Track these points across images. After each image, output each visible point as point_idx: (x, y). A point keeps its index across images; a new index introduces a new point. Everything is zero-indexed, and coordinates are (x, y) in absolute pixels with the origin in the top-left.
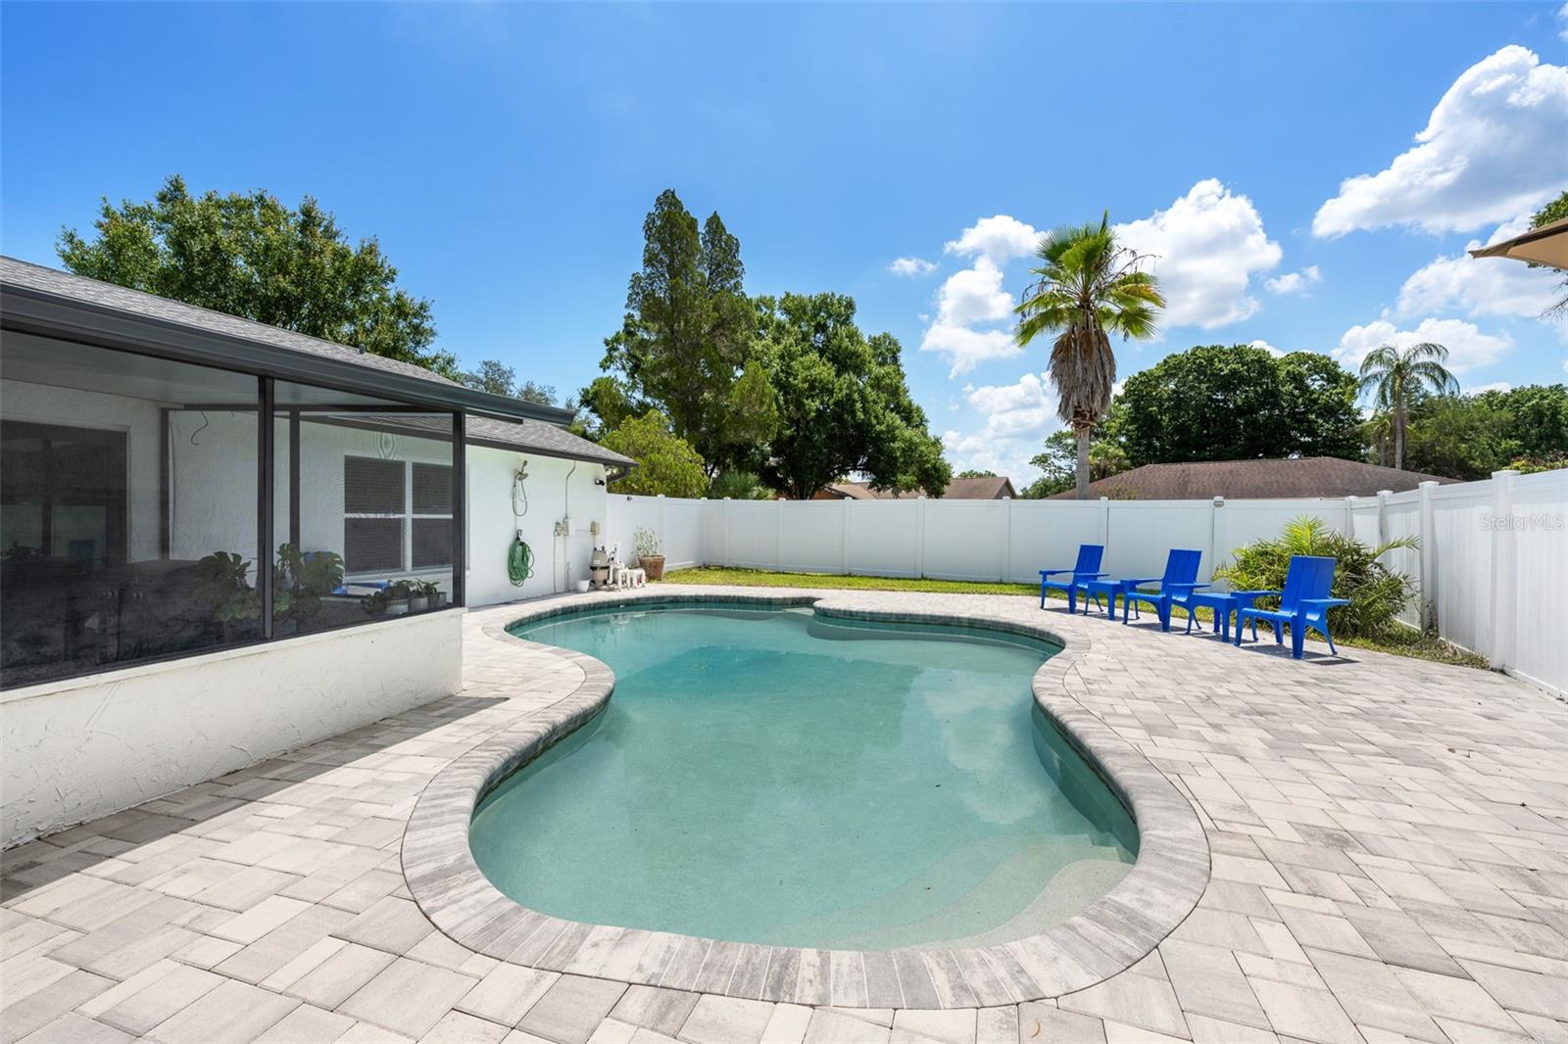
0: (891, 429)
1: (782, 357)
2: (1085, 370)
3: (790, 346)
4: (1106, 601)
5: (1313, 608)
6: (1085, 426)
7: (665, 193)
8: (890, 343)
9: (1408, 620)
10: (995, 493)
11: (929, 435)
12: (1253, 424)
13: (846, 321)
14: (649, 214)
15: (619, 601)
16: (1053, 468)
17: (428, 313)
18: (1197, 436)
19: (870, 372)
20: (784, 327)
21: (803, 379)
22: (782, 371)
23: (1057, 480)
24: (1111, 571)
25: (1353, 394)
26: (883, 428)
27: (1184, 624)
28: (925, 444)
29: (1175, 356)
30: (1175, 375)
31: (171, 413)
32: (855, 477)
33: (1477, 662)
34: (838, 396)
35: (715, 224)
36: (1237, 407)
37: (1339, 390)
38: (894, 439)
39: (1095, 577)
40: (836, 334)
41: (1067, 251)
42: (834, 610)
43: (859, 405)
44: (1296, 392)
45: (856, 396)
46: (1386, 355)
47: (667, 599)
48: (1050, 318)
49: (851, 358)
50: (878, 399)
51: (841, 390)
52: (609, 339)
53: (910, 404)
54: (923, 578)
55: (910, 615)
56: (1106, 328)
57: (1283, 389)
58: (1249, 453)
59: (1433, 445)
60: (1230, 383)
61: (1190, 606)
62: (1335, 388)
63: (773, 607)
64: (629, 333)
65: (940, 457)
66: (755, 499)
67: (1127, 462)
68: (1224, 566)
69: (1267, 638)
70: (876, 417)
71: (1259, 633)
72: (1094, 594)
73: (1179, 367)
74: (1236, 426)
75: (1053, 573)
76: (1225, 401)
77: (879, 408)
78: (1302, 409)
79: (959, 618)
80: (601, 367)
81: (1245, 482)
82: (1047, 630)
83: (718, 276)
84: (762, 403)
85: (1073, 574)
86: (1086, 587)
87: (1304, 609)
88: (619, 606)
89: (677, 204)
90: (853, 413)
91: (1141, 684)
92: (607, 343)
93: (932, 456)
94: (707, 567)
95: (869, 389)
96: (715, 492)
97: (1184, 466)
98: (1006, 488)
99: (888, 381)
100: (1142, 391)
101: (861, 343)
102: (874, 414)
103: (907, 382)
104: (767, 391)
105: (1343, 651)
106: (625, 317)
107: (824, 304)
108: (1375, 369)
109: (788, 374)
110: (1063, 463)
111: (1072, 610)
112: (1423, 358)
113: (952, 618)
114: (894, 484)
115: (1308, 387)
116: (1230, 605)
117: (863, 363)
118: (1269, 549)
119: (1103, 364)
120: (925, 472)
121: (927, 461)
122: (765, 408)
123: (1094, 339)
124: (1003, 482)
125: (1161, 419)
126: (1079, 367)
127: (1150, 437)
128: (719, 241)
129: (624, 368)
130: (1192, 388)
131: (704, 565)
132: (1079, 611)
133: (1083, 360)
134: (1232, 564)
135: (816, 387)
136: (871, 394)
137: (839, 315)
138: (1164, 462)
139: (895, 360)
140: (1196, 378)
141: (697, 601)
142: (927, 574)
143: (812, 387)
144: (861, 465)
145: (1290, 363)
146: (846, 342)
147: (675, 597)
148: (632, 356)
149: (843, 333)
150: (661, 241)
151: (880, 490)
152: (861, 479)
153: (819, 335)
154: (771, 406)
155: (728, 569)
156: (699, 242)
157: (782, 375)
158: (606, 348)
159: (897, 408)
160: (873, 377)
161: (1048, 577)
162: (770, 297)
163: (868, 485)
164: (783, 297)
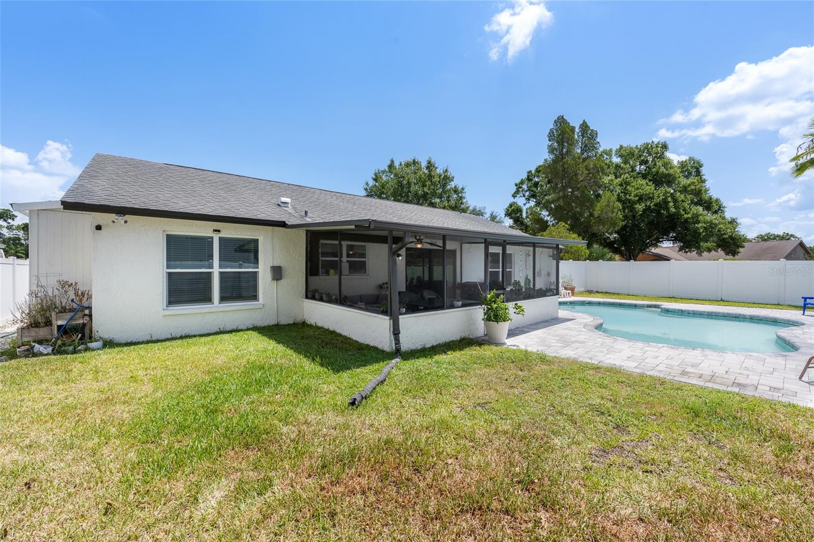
0: (696, 216)
1: (621, 185)
3: (626, 178)
7: (558, 118)
8: (694, 163)
10: (786, 254)
11: (727, 217)
13: (661, 156)
14: (551, 129)
15: (567, 302)
17: (464, 192)
19: (679, 183)
20: (620, 166)
21: (634, 195)
22: (622, 192)
26: (689, 216)
28: (723, 223)
32: (666, 244)
34: (656, 200)
35: (584, 127)
38: (698, 222)
40: (655, 164)
42: (672, 309)
43: (671, 204)
45: (669, 199)
49: (665, 178)
50: (685, 200)
51: (659, 197)
52: (518, 183)
53: (711, 198)
54: (722, 300)
64: (529, 179)
65: (736, 230)
70: (683, 210)
75: (812, 298)
77: (686, 205)
80: (513, 196)
83: (586, 151)
84: (613, 212)
89: (564, 121)
90: (667, 209)
92: (516, 185)
93: (729, 231)
95: (678, 194)
96: (591, 258)
99: (693, 187)
101: (672, 167)
102: (683, 208)
103: (708, 185)
104: (615, 206)
106: (528, 172)
107: (648, 148)
109: (625, 194)
114: (698, 248)
117: (675, 178)
120: (723, 240)
121: (724, 234)
122: (615, 214)
124: (797, 243)
128: (587, 134)
129: (524, 196)
131: (589, 290)
135: (642, 198)
136: (680, 196)
137: (657, 153)
139: (698, 173)
142: (725, 299)
144: (671, 237)
146: (663, 169)
148: (529, 190)
149: (659, 164)
150: (558, 142)
151: (687, 252)
152: (671, 245)
153: (642, 167)
154: (617, 213)
155: (601, 292)
156: (576, 136)
157: (622, 195)
158: (516, 187)
159: (700, 203)
160: (681, 186)
161: (807, 300)
162: (611, 149)
163: (678, 249)
164: (618, 148)
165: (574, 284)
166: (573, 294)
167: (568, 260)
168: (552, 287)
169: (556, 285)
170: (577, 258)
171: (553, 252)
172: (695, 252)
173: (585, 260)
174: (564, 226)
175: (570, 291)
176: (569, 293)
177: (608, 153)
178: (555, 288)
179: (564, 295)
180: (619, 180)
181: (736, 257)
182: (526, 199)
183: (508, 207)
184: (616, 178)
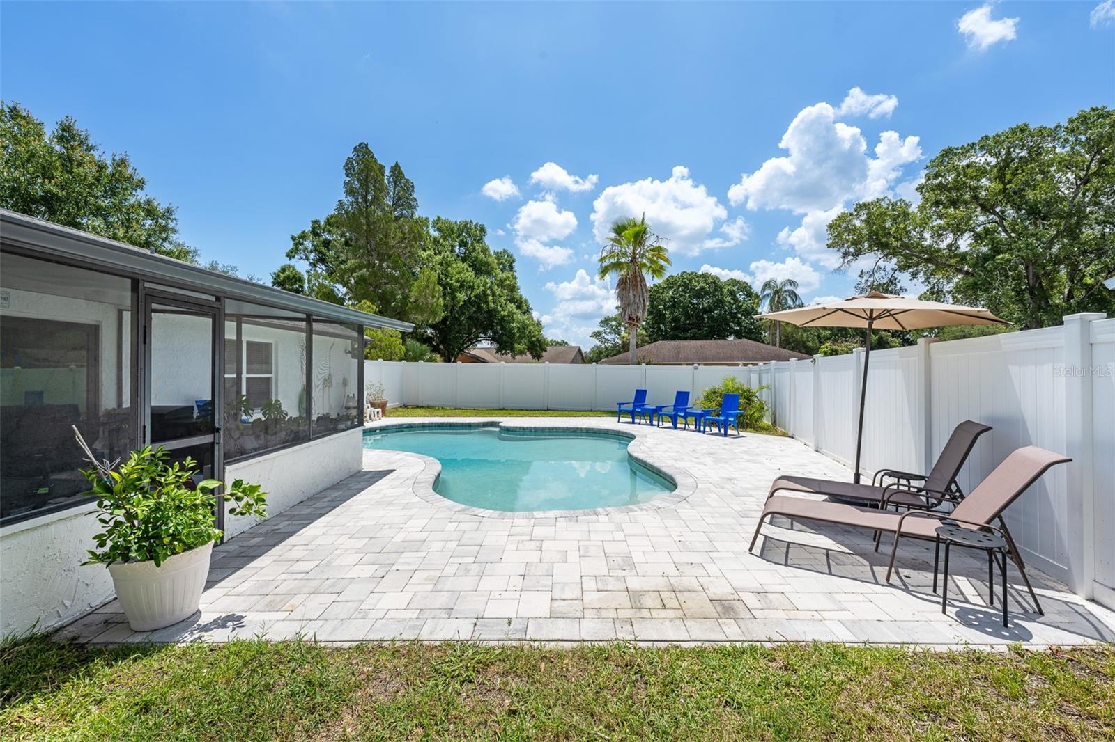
0: (511, 314)
1: (441, 264)
2: (634, 295)
3: (447, 257)
4: (648, 418)
5: (731, 415)
6: (634, 325)
7: (360, 145)
8: (508, 256)
9: (766, 421)
10: (571, 359)
11: (534, 318)
12: (711, 318)
13: (480, 241)
14: (349, 158)
15: (376, 428)
16: (604, 340)
17: (172, 217)
18: (684, 324)
19: (496, 275)
20: (439, 242)
21: (455, 279)
22: (442, 274)
23: (606, 347)
24: (650, 403)
25: (758, 305)
26: (506, 313)
27: (683, 426)
28: (533, 325)
29: (672, 276)
30: (671, 288)
31: (124, 312)
32: (484, 344)
33: (785, 435)
34: (478, 291)
35: (396, 170)
36: (703, 308)
37: (752, 301)
38: (513, 321)
39: (643, 405)
40: (474, 249)
41: (626, 232)
42: (513, 427)
43: (490, 298)
44: (732, 301)
45: (489, 292)
46: (772, 284)
47: (405, 426)
48: (617, 266)
49: (484, 266)
50: (502, 294)
51: (479, 287)
52: (296, 236)
53: (521, 298)
54: (548, 410)
55: (556, 428)
56: (644, 271)
57: (726, 299)
58: (708, 336)
59: (792, 334)
60: (700, 294)
61: (685, 417)
62: (750, 300)
63: (472, 428)
64: (315, 233)
65: (541, 333)
66: (427, 361)
67: (647, 338)
68: (698, 399)
69: (715, 430)
70: (501, 306)
71: (712, 428)
72: (643, 414)
73: (674, 283)
74: (703, 319)
75: (623, 404)
76: (698, 304)
77: (502, 300)
78: (735, 311)
79: (581, 428)
80: (287, 256)
81: (708, 352)
82: (625, 431)
83: (399, 206)
84: (433, 297)
85: (632, 404)
86: (640, 410)
87: (728, 416)
88: (375, 431)
89: (369, 153)
90: (487, 302)
91: (670, 448)
92: (293, 238)
93: (537, 333)
94: (406, 407)
95: (496, 287)
96: (406, 358)
97: (677, 342)
98: (578, 354)
99: (508, 282)
100: (654, 295)
101: (490, 255)
102: (499, 304)
103: (519, 283)
104: (436, 289)
105: (742, 433)
106: (312, 222)
107: (465, 228)
108: (768, 291)
109: (447, 276)
110: (609, 337)
111: (633, 422)
112: (788, 287)
113: (578, 428)
114: (512, 350)
115: (738, 299)
116: (701, 415)
117: (492, 269)
118: (716, 390)
119: (643, 293)
120: (532, 342)
121: (534, 336)
122: (435, 299)
123: (638, 279)
124: (577, 350)
125: (665, 313)
126: (631, 294)
127: (659, 324)
128: (400, 183)
129: (307, 258)
130: (681, 296)
131: (404, 405)
132: (636, 423)
133: (634, 290)
134: (702, 398)
135: (463, 286)
136: (498, 291)
137: (476, 236)
138: (667, 340)
139: (511, 268)
140: (683, 291)
141: (423, 426)
142: (550, 407)
143: (462, 286)
144: (489, 337)
145: (729, 285)
146: (481, 256)
147: (410, 424)
148: (316, 250)
149: (478, 248)
150: (359, 180)
151: (503, 354)
152: (489, 346)
153: (462, 249)
154: (438, 299)
155: (423, 407)
156: (386, 181)
157: (442, 277)
158: (293, 242)
159: (512, 300)
160: (498, 279)
161: (622, 406)
162: (428, 218)
163: (495, 351)
164: (435, 219)
165: (385, 397)
166: (384, 414)
167: (377, 359)
168: (351, 404)
169: (358, 400)
170: (389, 358)
171: (353, 346)
172: (509, 355)
173: (400, 360)
174: (369, 307)
175: (380, 410)
176: (378, 413)
177: (424, 222)
178: (356, 405)
179: (370, 416)
180: (438, 257)
181: (540, 361)
182: (311, 263)
183: (280, 271)
184: (435, 254)
